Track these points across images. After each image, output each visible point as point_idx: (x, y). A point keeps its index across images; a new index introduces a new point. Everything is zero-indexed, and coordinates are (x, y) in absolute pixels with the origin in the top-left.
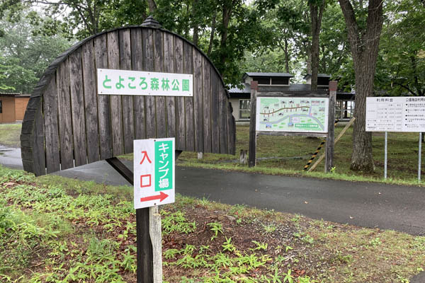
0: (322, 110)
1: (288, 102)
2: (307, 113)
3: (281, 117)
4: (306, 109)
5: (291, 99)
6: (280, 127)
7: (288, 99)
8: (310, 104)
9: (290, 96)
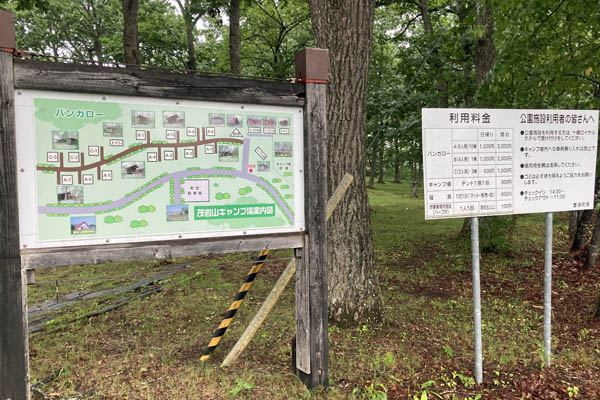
0: (283, 151)
1: (159, 121)
2: (236, 165)
3: (135, 183)
4: (232, 147)
5: (170, 107)
6: (135, 224)
7: (158, 109)
8: (244, 131)
9: (166, 96)
